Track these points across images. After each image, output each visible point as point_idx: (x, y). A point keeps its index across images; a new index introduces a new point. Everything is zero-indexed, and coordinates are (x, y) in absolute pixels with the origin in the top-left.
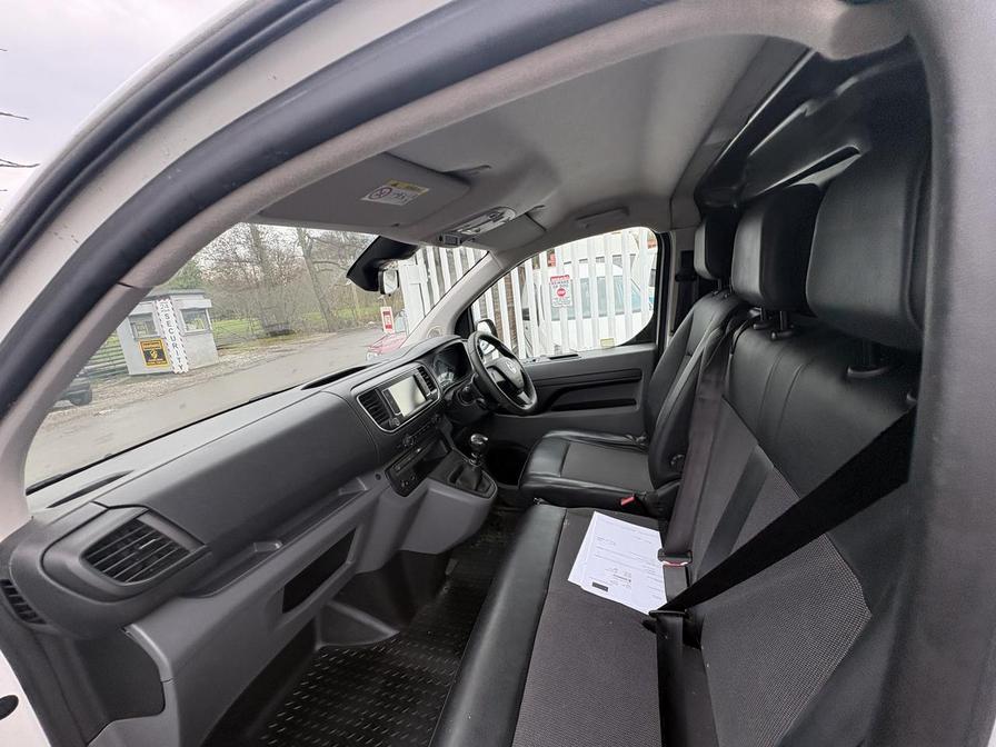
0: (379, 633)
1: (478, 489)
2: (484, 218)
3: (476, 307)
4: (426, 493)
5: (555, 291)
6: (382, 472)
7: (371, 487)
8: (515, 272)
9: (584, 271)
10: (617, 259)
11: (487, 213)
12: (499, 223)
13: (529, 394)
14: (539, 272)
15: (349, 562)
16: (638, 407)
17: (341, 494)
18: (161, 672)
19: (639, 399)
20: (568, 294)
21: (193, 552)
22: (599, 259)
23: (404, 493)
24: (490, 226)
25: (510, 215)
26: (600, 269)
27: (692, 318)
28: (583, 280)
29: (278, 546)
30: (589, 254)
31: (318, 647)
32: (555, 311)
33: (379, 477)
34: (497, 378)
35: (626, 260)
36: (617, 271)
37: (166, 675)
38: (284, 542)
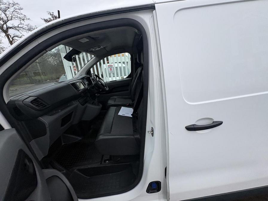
0: (78, 139)
1: (98, 105)
2: (97, 47)
3: (92, 69)
4: (87, 106)
5: (109, 69)
6: (77, 101)
7: (76, 103)
8: (102, 61)
9: (116, 65)
10: (124, 63)
11: (98, 46)
12: (100, 49)
13: (106, 87)
14: (105, 65)
15: (71, 120)
16: (129, 91)
17: (69, 105)
18: (46, 125)
19: (129, 89)
20: (113, 70)
21: (48, 106)
22: (120, 63)
23: (83, 105)
24: (98, 49)
25: (102, 47)
26: (120, 65)
27: (137, 72)
28: (116, 67)
29: (60, 111)
30: (117, 61)
31: (63, 144)
32: (110, 74)
33: (77, 102)
34: (100, 83)
35: (126, 63)
36: (124, 65)
37: (47, 126)
38: (61, 110)
